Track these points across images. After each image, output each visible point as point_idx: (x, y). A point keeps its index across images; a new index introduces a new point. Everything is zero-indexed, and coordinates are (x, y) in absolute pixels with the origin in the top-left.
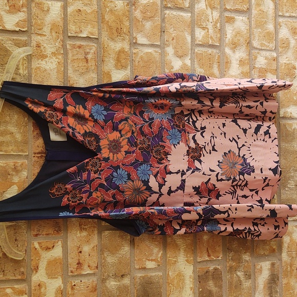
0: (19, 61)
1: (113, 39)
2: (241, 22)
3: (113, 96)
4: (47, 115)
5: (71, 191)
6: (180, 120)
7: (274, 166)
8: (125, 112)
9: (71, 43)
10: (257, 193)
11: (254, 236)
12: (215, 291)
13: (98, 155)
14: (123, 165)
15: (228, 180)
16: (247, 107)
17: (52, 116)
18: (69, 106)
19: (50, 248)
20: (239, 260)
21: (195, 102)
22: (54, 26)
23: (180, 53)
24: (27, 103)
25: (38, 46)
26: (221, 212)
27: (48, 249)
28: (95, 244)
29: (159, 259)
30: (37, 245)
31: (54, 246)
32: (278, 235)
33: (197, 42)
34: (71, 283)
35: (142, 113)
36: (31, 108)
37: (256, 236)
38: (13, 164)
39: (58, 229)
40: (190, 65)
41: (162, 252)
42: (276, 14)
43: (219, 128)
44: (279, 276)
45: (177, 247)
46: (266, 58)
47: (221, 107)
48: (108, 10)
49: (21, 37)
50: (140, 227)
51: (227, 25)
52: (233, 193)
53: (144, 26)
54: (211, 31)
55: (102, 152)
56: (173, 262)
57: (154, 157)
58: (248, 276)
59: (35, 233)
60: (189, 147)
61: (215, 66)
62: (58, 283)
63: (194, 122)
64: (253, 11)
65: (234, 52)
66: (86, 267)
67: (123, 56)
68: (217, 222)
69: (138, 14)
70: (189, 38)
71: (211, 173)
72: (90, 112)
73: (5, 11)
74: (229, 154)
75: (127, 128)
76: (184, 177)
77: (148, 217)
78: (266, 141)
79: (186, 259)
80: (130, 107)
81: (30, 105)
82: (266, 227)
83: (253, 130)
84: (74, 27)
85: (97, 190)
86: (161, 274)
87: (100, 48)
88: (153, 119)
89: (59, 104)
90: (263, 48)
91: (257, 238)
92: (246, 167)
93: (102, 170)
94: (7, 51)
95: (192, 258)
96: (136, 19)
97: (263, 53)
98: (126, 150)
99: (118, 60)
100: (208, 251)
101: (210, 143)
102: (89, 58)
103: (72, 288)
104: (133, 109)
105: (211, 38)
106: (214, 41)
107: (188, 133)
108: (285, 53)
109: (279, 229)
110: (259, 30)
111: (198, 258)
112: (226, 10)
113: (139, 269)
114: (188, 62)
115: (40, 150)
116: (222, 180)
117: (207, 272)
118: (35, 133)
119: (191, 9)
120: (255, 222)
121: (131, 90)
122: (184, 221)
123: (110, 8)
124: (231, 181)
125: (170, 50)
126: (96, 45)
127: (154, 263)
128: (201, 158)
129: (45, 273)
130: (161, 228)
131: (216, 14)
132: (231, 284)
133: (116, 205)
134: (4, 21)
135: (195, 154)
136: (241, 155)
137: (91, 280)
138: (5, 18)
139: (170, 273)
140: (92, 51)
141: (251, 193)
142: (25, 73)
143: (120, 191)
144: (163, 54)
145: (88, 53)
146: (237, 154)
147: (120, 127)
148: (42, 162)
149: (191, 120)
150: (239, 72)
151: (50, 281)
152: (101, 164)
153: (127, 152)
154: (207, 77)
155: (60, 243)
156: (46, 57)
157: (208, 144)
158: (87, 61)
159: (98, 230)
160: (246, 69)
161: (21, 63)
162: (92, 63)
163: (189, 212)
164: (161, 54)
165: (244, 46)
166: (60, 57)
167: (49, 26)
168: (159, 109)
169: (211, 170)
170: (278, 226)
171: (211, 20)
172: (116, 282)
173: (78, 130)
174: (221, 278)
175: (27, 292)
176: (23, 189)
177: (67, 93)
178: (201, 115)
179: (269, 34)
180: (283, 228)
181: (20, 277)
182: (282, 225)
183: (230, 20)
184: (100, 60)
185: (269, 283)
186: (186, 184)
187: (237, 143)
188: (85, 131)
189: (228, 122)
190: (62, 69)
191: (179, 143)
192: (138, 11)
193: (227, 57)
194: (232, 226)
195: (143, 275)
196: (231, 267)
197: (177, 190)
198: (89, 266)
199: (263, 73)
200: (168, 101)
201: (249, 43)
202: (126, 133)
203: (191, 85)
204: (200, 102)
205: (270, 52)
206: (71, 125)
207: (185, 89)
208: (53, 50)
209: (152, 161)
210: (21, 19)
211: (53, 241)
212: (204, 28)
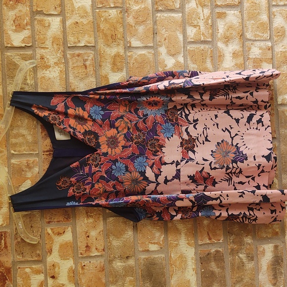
0: (26, 73)
1: (108, 46)
2: (233, 16)
3: (108, 97)
4: (50, 119)
5: (75, 184)
6: (173, 114)
7: (267, 153)
8: (121, 111)
9: (71, 52)
10: (253, 179)
11: (251, 220)
12: (217, 272)
13: (97, 150)
14: (121, 158)
15: (222, 168)
16: (236, 98)
17: (55, 119)
18: (70, 109)
19: (61, 234)
20: (241, 243)
21: (185, 97)
22: (55, 40)
23: (173, 52)
24: (33, 109)
25: (42, 58)
26: (213, 199)
27: (59, 234)
28: (101, 230)
29: (161, 243)
30: (50, 231)
31: (64, 232)
32: (276, 218)
33: (189, 40)
34: (81, 263)
35: (136, 111)
36: (37, 114)
37: (253, 220)
38: (26, 162)
39: (67, 217)
40: (183, 62)
41: (163, 236)
42: (269, 4)
43: (211, 119)
44: (283, 257)
45: (177, 231)
46: (261, 48)
47: (211, 99)
48: (102, 19)
49: (27, 51)
50: (140, 214)
51: (218, 20)
52: (229, 180)
53: (137, 30)
54: (202, 28)
55: (101, 147)
56: (174, 245)
57: (150, 150)
58: (251, 258)
59: (48, 221)
60: (183, 139)
61: (209, 61)
62: (70, 263)
63: (187, 116)
64: (245, 4)
65: (227, 45)
66: (93, 249)
67: (118, 60)
68: (212, 207)
69: (130, 20)
70: (181, 37)
71: (204, 162)
72: (88, 113)
73: (12, 30)
74: (222, 144)
75: (123, 125)
76: (179, 167)
77: (144, 205)
78: (259, 130)
79: (187, 242)
80: (126, 106)
81: (36, 111)
82: (262, 211)
83: (245, 120)
84: (72, 38)
85: (98, 181)
86: (163, 256)
87: (97, 54)
88: (147, 115)
89: (60, 107)
90: (257, 39)
91: (254, 222)
92: (238, 155)
93: (102, 164)
94: (15, 65)
95: (193, 241)
96: (129, 25)
97: (258, 43)
98: (123, 145)
99: (114, 64)
100: (208, 235)
101: (202, 135)
102: (88, 65)
103: (83, 268)
104: (128, 108)
105: (203, 34)
106: (206, 37)
107: (181, 126)
108: (281, 41)
109: (276, 213)
110: (253, 22)
111: (199, 241)
112: (217, 6)
113: (143, 251)
114: (181, 59)
115: (48, 148)
116: (215, 168)
117: (208, 254)
118: (43, 134)
119: (182, 9)
120: (250, 207)
121: (124, 91)
122: (179, 208)
123: (104, 17)
124: (225, 169)
125: (163, 50)
126: (93, 52)
127: (156, 245)
128: (195, 149)
129: (58, 255)
130: (159, 214)
131: (207, 11)
132: (233, 265)
133: (117, 194)
134: (12, 39)
135: (189, 145)
136: (234, 144)
137: (99, 261)
138: (12, 37)
139: (172, 255)
140: (90, 58)
141: (247, 180)
142: (32, 83)
143: (120, 182)
144: (156, 54)
145: (86, 60)
146: (230, 143)
147: (117, 124)
148: (50, 158)
149: (183, 114)
150: (233, 64)
151: (63, 261)
152: (101, 158)
153: (124, 147)
154: (198, 72)
155: (70, 228)
156: (50, 67)
157: (201, 135)
158: (86, 67)
159: (103, 217)
160: (240, 60)
161: (28, 74)
162: (90, 69)
163: (182, 199)
164: (154, 54)
165: (237, 39)
166: (62, 66)
167: (51, 39)
168: (153, 106)
169: (204, 160)
170: (275, 211)
171: (202, 18)
172: (122, 263)
173: (78, 130)
174: (223, 260)
175: (43, 271)
176: (35, 183)
177: (68, 97)
178: (194, 108)
179: (263, 24)
180: (280, 212)
181: (36, 259)
182: (279, 209)
183: (222, 16)
184: (98, 65)
185: (273, 265)
186: (181, 173)
187: (230, 132)
188: (85, 130)
189: (221, 113)
190: (64, 76)
191: (172, 136)
192: (131, 17)
193: (219, 51)
194: (227, 211)
195: (147, 257)
196: (232, 250)
197: (173, 179)
198: (96, 249)
199: (257, 63)
200: (159, 98)
201: (242, 36)
202: (123, 129)
203: (179, 82)
204: (190, 97)
205: (265, 42)
206: (72, 126)
207: (173, 86)
208: (56, 60)
209: (148, 153)
210: (26, 36)
211: (64, 227)
212: (195, 26)
